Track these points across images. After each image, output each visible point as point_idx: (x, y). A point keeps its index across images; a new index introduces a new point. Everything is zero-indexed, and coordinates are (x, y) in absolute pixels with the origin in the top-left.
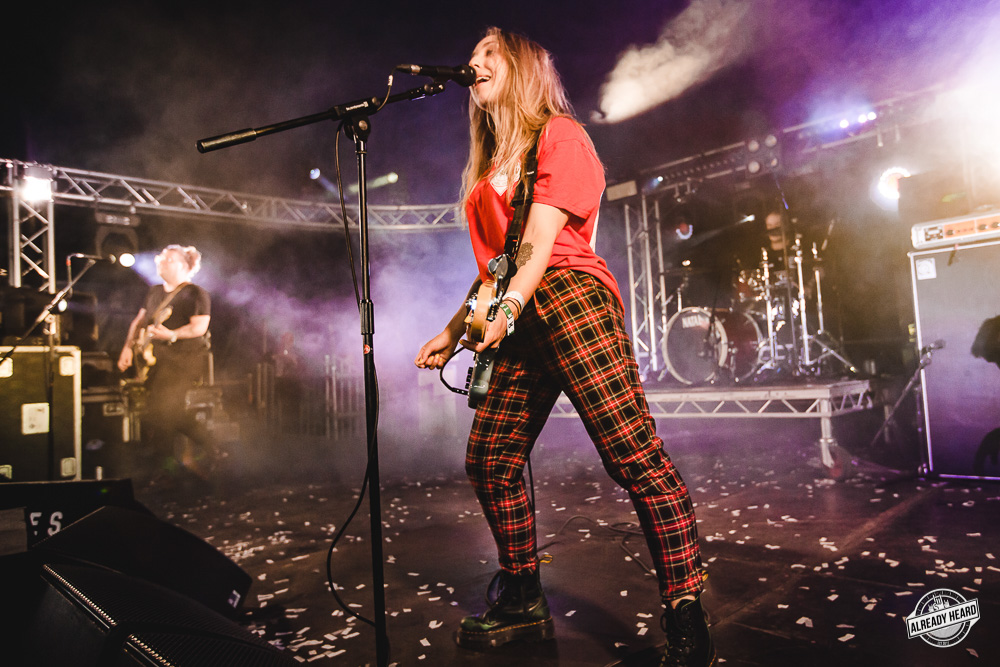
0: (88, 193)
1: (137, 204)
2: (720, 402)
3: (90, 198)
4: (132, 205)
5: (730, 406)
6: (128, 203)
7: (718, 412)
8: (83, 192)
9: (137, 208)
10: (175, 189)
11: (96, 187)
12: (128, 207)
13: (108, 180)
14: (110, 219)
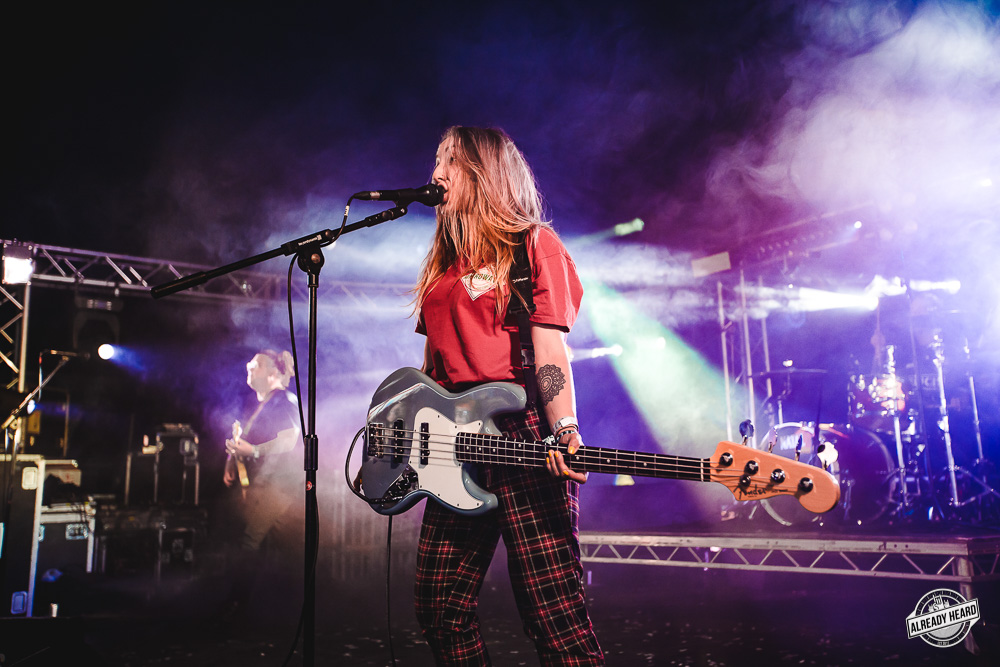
0: (69, 273)
1: (122, 285)
2: (820, 552)
3: (72, 280)
4: (117, 286)
5: (831, 559)
6: (112, 284)
7: (815, 566)
8: (63, 273)
9: (121, 290)
10: (166, 267)
11: (78, 265)
12: (113, 289)
13: (92, 257)
14: (91, 303)
